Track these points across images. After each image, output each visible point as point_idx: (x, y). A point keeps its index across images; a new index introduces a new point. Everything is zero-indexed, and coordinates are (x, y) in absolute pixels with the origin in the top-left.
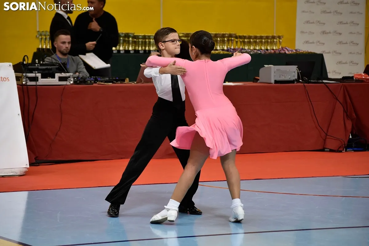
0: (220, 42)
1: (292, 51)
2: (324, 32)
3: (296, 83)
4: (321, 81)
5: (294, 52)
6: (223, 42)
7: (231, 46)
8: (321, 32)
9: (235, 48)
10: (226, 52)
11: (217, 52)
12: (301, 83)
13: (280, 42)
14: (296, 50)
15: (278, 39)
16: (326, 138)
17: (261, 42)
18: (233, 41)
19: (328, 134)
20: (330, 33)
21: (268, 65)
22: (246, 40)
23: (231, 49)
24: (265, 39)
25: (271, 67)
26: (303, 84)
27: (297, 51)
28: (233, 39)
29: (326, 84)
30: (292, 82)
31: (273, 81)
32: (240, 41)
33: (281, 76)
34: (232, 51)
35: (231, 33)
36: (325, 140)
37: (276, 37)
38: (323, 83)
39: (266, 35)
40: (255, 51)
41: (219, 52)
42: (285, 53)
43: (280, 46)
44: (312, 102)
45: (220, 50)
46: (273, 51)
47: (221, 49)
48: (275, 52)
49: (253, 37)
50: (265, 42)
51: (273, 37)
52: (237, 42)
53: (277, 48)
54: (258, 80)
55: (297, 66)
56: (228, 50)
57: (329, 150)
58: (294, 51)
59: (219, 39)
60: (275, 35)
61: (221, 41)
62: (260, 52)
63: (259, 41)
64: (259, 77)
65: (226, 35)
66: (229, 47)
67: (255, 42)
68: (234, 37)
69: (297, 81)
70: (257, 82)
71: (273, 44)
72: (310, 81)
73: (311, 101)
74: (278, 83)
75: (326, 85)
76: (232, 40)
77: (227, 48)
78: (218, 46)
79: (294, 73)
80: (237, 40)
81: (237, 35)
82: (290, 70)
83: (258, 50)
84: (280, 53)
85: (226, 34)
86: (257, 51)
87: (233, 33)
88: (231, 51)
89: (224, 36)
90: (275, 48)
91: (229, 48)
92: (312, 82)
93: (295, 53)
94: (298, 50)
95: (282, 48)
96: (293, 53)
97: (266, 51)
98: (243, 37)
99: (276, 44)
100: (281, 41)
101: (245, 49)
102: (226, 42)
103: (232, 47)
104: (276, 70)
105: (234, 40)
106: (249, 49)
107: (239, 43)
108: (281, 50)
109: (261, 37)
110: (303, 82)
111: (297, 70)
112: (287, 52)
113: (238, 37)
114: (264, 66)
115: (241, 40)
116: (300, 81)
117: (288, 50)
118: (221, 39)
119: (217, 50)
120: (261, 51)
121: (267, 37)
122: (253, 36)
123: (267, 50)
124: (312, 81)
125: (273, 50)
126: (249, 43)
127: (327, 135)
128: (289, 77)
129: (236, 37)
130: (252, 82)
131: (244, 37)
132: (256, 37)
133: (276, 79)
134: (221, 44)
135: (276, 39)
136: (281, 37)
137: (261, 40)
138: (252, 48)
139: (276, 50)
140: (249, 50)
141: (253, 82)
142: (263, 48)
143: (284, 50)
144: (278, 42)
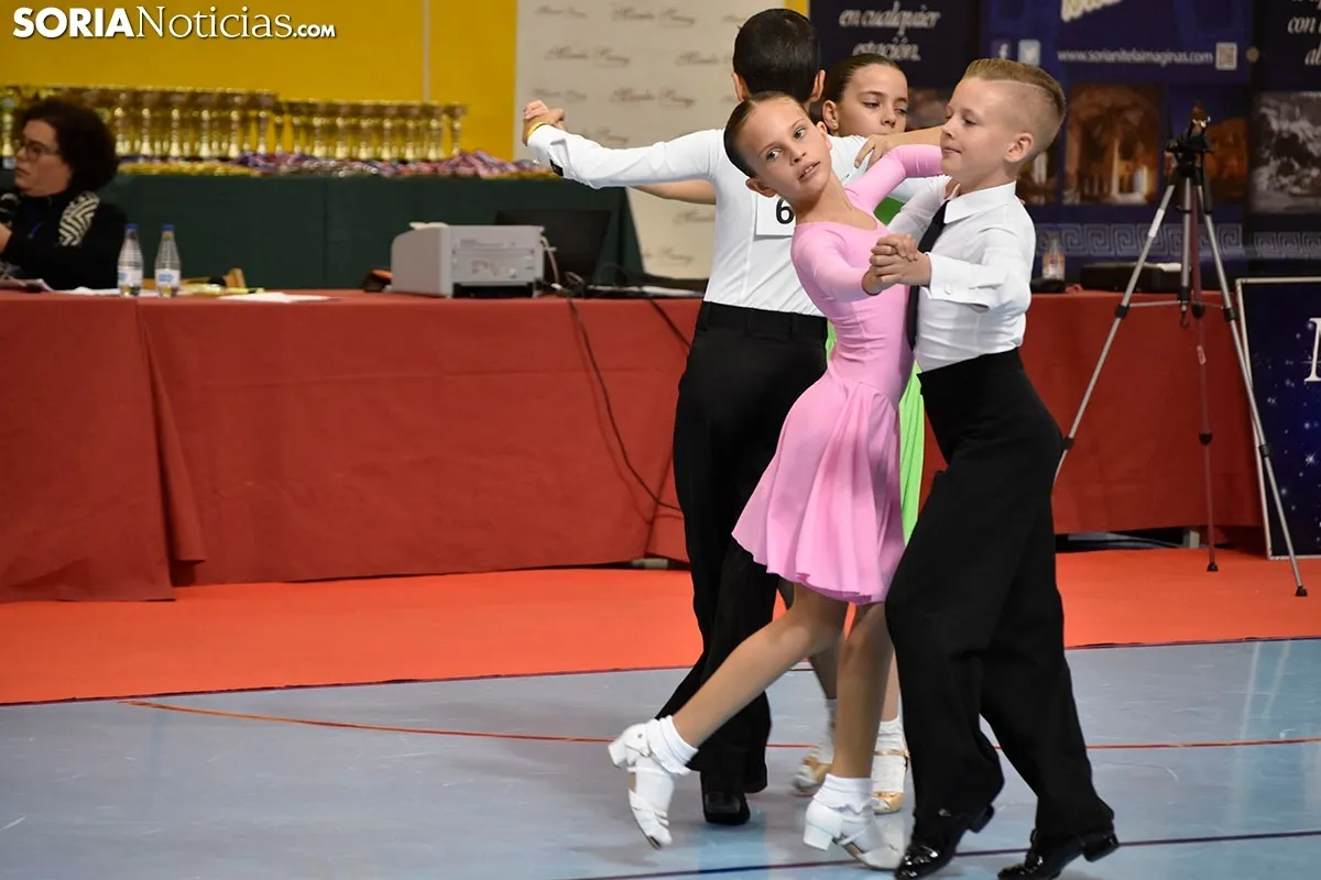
0: (211, 129)
1: (501, 166)
2: (625, 96)
3: (539, 296)
4: (635, 289)
5: (512, 174)
6: (224, 126)
7: (258, 145)
8: (616, 93)
9: (271, 151)
10: (237, 170)
11: (200, 167)
12: (560, 295)
13: (453, 130)
14: (517, 164)
15: (445, 117)
16: (655, 517)
17: (379, 129)
18: (262, 126)
19: (662, 501)
20: (648, 97)
21: (427, 222)
22: (317, 122)
23: (255, 155)
24: (393, 118)
25: (437, 231)
26: (564, 301)
27: (523, 168)
28: (262, 114)
29: (657, 301)
30: (524, 291)
31: (447, 289)
32: (293, 125)
33: (481, 267)
34: (261, 163)
35: (258, 90)
36: (651, 523)
37: (436, 112)
38: (643, 296)
39: (397, 102)
40: (358, 166)
41: (206, 169)
42: (476, 175)
43: (452, 149)
44: (602, 374)
45: (210, 158)
46: (426, 168)
47: (216, 153)
48: (436, 170)
49: (343, 110)
50: (393, 130)
51: (428, 112)
52: (279, 128)
53: (442, 155)
54: (387, 281)
55: (541, 229)
56: (243, 161)
57: (665, 562)
58: (513, 169)
59: (205, 115)
60: (435, 103)
61: (216, 124)
62: (374, 170)
63: (370, 127)
64: (389, 270)
65: (237, 99)
66: (246, 147)
67: (355, 130)
68: (267, 108)
69: (544, 286)
70: (379, 291)
71: (427, 137)
72: (591, 287)
73: (599, 366)
74: (469, 297)
75: (656, 306)
76: (258, 120)
77: (242, 151)
78: (201, 142)
79: (529, 258)
80: (278, 120)
81: (282, 99)
82: (513, 244)
83: (367, 162)
84: (455, 176)
85: (233, 95)
86: (365, 167)
87: (265, 91)
88: (256, 165)
89: (229, 101)
90: (432, 155)
91: (248, 154)
92: (600, 291)
93: (516, 178)
94: (527, 165)
95: (463, 155)
96: (505, 175)
97: (400, 167)
98: (304, 109)
99: (436, 138)
100: (457, 125)
101: (312, 158)
102: (234, 126)
103: (262, 150)
104: (458, 241)
105: (267, 119)
106: (327, 158)
107: (288, 133)
108: (457, 165)
109: (379, 112)
110: (566, 290)
111: (542, 242)
112: (484, 173)
113: (285, 108)
114: (411, 229)
115: (297, 121)
116: (554, 289)
117: (485, 164)
118: (215, 114)
119: (200, 159)
120: (379, 165)
121: (403, 112)
122: (345, 106)
123: (404, 162)
124: (600, 288)
125: (427, 161)
126: (331, 132)
127: (658, 502)
128: (512, 271)
129: (278, 109)
130: (361, 292)
131: (311, 109)
132: (356, 111)
133: (458, 280)
134: (216, 134)
135: (438, 119)
136: (458, 111)
137: (377, 121)
138: (341, 153)
139: (439, 161)
140: (332, 163)
141: (367, 291)
142: (386, 155)
143: (471, 165)
144: (446, 132)
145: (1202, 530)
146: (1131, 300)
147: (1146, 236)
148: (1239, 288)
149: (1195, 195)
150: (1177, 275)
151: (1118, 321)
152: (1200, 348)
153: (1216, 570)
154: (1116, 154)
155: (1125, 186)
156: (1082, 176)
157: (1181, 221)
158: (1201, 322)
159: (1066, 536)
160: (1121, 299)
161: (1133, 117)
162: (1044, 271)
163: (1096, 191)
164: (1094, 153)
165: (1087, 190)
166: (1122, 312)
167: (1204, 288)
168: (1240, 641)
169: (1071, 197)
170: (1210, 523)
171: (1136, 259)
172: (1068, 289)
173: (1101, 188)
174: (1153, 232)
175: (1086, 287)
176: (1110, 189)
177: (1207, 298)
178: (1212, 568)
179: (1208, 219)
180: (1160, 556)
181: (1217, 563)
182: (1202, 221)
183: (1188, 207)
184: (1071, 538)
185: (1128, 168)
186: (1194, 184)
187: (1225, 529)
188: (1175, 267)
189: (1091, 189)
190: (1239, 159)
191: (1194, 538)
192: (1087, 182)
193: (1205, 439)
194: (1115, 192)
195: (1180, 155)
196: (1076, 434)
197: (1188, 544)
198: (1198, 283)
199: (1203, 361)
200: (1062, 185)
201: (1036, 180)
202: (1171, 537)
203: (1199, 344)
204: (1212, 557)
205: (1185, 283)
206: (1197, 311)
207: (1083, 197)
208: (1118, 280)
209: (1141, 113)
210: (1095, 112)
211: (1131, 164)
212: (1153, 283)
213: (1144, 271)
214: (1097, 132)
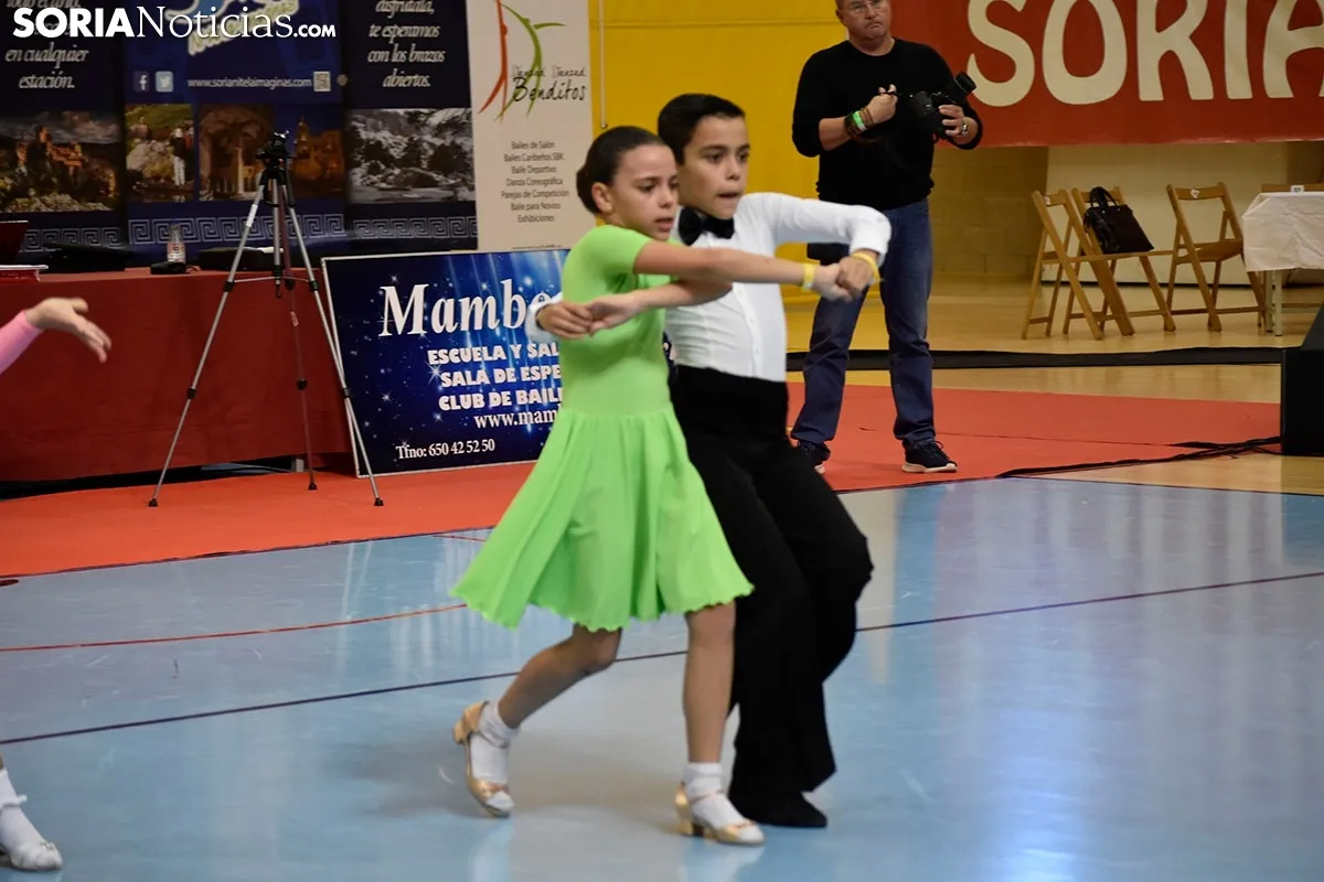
145: (304, 457)
146: (235, 278)
147: (244, 227)
148: (324, 265)
149: (280, 190)
150: (271, 255)
151: (226, 294)
152: (293, 313)
153: (315, 488)
154: (240, 160)
155: (249, 186)
156: (213, 177)
157: (271, 214)
158: (292, 292)
159: (200, 467)
160: (227, 276)
161: (252, 130)
162: (169, 257)
163: (226, 191)
164: (222, 160)
165: (218, 190)
166: (229, 287)
167: (293, 266)
168: (327, 544)
169: (206, 196)
170: (309, 453)
171: (237, 244)
172: (188, 270)
173: (230, 189)
174: (249, 222)
175: (203, 268)
176: (237, 187)
177: (296, 274)
178: (312, 487)
179: (292, 211)
180: (274, 480)
181: (316, 483)
182: (288, 213)
183: (276, 201)
184: (203, 468)
185: (250, 171)
186: (279, 184)
187: (323, 456)
188: (269, 249)
189: (222, 189)
190: (338, 163)
191: (299, 463)
192: (218, 185)
193: (301, 385)
194: (241, 191)
195: (267, 160)
196: (197, 386)
197: (295, 471)
198: (288, 263)
199: (296, 324)
200: (198, 185)
201: (177, 183)
202: (283, 464)
203: (291, 310)
204: (312, 478)
205: (277, 262)
206: (289, 284)
207: (215, 195)
208: (224, 262)
209: (258, 128)
210: (221, 127)
211: (252, 168)
212: (253, 262)
213: (244, 252)
214: (224, 142)
